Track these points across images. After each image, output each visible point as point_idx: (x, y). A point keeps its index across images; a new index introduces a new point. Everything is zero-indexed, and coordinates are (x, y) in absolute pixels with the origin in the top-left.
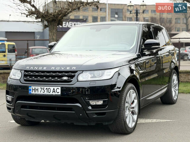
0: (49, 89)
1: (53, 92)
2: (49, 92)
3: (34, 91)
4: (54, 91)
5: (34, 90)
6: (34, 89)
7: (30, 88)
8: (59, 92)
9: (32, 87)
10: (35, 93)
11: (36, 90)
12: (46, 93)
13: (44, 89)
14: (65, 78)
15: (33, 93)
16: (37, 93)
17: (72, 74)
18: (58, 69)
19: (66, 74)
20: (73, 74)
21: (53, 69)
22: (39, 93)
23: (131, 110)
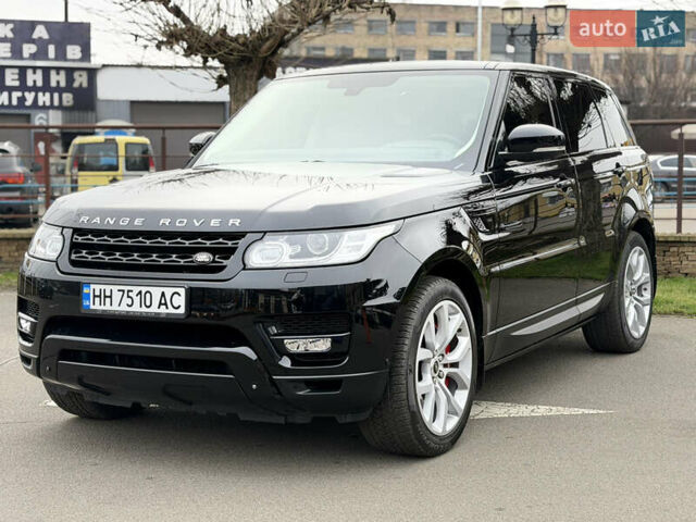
0: (148, 295)
1: (160, 304)
2: (148, 304)
3: (97, 300)
4: (163, 302)
5: (100, 296)
6: (97, 293)
7: (86, 290)
8: (179, 307)
9: (92, 286)
10: (102, 308)
11: (105, 297)
12: (136, 308)
13: (130, 294)
14: (203, 257)
15: (96, 306)
16: (107, 307)
17: (226, 243)
18: (181, 225)
19: (208, 243)
20: (230, 244)
21: (165, 224)
22: (115, 307)
23: (446, 371)
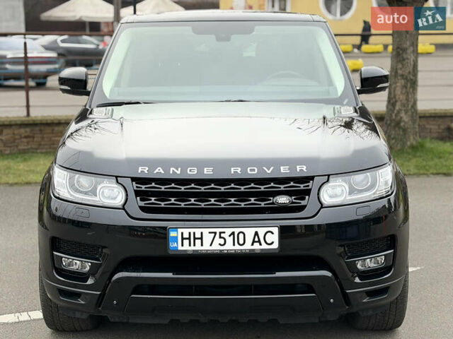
0: (241, 235)
1: (254, 242)
2: (241, 242)
3: (186, 242)
4: (256, 239)
5: (189, 239)
6: (186, 235)
7: (172, 234)
8: (273, 243)
9: (180, 231)
10: (192, 248)
11: (195, 239)
12: (230, 246)
13: (223, 235)
14: (283, 200)
15: (185, 247)
16: (198, 247)
17: (298, 186)
18: (253, 172)
19: (282, 187)
20: (302, 187)
21: (236, 172)
22: (206, 247)
